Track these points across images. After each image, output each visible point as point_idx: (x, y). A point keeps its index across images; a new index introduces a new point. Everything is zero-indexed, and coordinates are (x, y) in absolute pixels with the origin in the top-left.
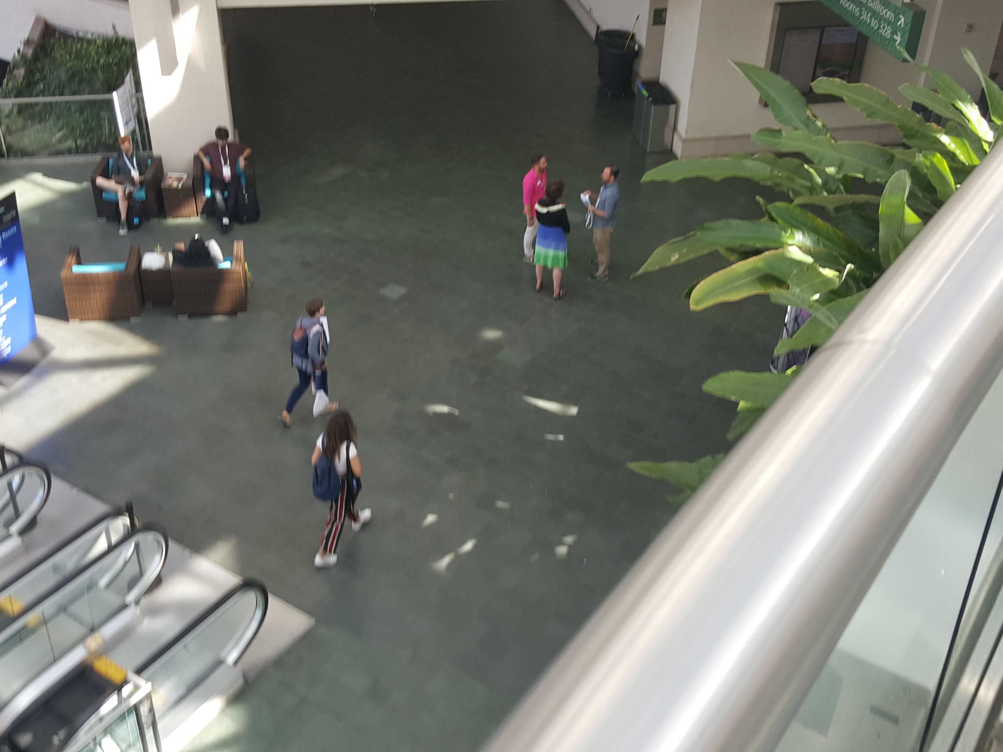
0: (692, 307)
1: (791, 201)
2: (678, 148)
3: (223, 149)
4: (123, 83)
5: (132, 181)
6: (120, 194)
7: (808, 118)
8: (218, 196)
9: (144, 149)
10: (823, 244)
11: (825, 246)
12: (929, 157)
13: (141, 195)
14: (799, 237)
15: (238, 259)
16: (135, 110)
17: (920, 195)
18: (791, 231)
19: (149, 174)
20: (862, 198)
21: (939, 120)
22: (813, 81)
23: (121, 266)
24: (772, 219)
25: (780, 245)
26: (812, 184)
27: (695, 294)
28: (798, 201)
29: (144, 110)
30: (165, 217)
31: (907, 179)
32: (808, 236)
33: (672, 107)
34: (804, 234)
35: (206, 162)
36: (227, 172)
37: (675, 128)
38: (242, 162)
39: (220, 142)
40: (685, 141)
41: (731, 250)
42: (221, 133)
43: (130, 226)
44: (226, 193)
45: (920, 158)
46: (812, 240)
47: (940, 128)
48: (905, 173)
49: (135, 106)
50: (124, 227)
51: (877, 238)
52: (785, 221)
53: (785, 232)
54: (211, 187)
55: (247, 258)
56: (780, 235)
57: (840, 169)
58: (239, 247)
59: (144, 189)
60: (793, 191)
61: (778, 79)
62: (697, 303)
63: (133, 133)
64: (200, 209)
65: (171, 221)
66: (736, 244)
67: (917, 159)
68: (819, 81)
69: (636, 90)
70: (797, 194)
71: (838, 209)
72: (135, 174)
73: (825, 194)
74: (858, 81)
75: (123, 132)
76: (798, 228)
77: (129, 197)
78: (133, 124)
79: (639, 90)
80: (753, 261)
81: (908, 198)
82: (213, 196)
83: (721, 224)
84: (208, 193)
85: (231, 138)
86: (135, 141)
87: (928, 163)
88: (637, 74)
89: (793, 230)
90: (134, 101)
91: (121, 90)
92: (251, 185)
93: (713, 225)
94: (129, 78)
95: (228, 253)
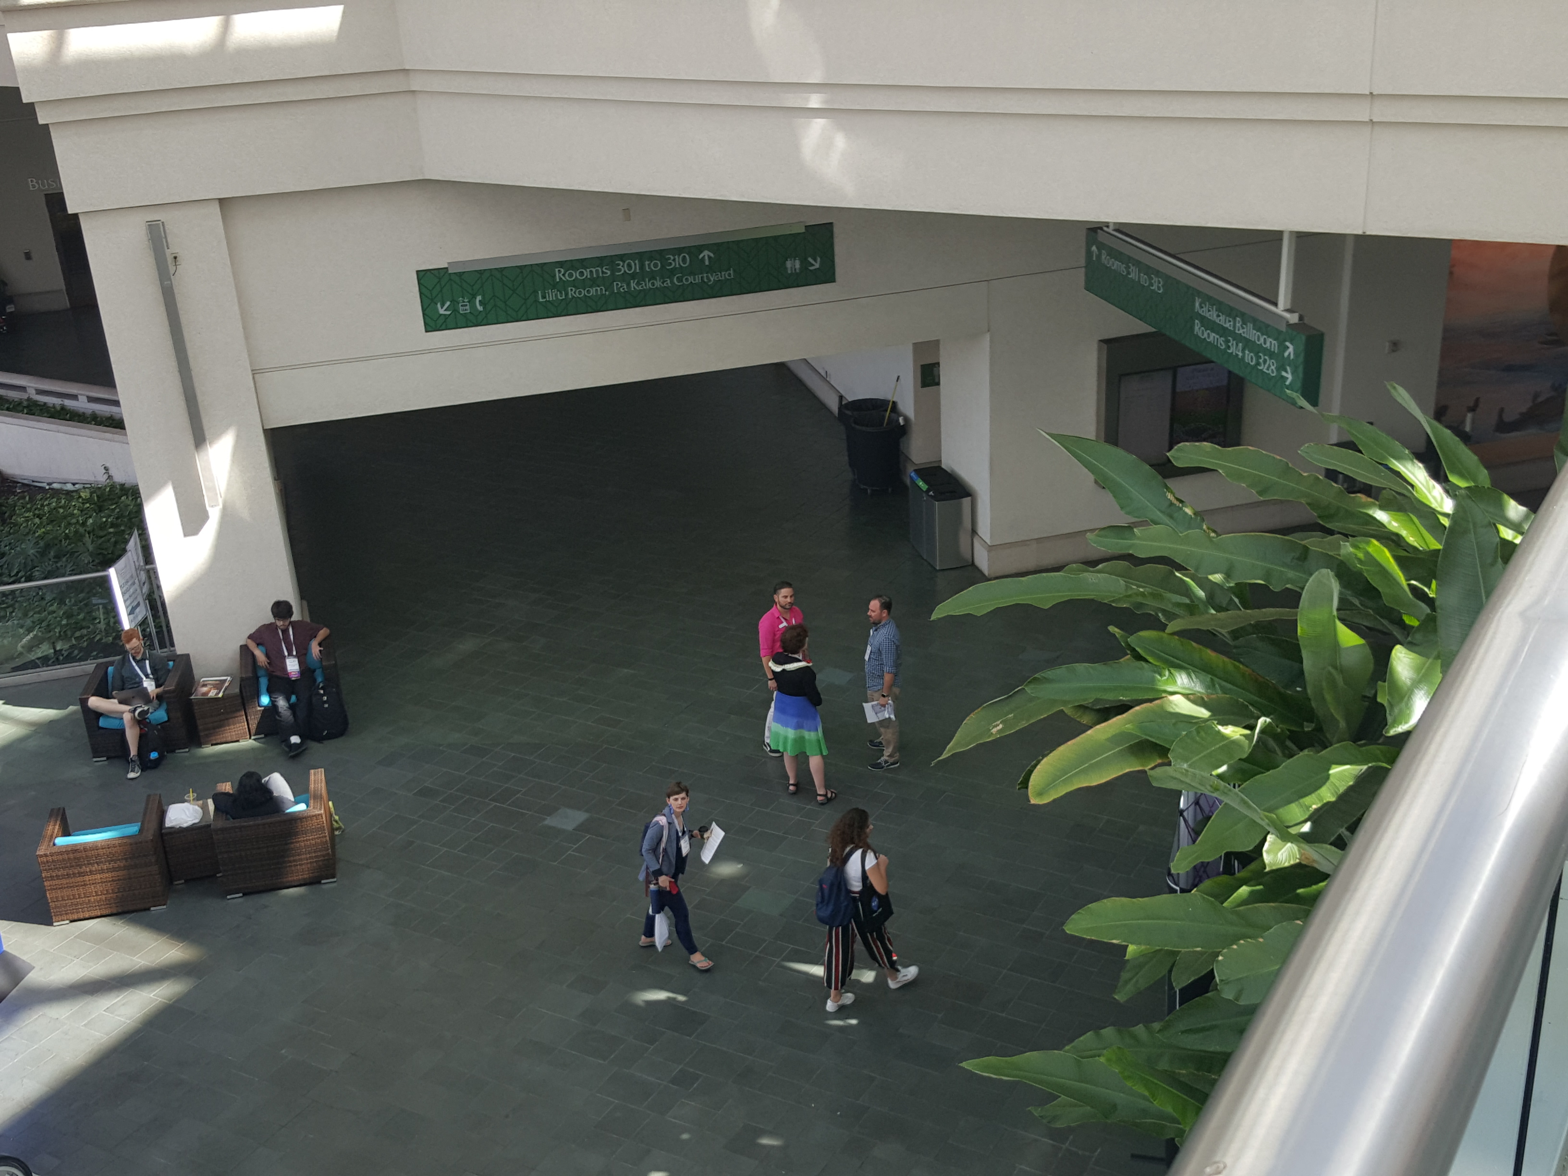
0: (1033, 801)
1: (1162, 627)
2: (982, 560)
3: (285, 632)
4: (124, 551)
5: (144, 695)
6: (127, 717)
7: (1171, 504)
8: (282, 703)
9: (162, 645)
10: (1221, 687)
11: (1224, 691)
12: (1362, 545)
13: (160, 715)
14: (1182, 680)
15: (317, 797)
16: (145, 589)
17: (1356, 602)
18: (1170, 672)
19: (171, 685)
20: (1269, 613)
21: (1367, 490)
22: (1170, 449)
23: (132, 829)
24: (1139, 657)
25: (1157, 695)
26: (1192, 601)
27: (1035, 779)
28: (1173, 627)
29: (159, 587)
30: (200, 745)
31: (1333, 581)
32: (1197, 677)
33: (966, 501)
34: (1189, 675)
35: (259, 654)
36: (292, 665)
37: (974, 532)
38: (315, 649)
39: (280, 623)
40: (991, 548)
41: (1083, 708)
42: (281, 609)
43: (146, 765)
44: (293, 698)
45: (1347, 549)
46: (1202, 682)
47: (1370, 500)
48: (1329, 574)
49: (144, 583)
50: (134, 768)
51: (1302, 672)
52: (1159, 658)
53: (1161, 675)
54: (270, 692)
55: (331, 795)
56: (1153, 681)
57: (1228, 576)
58: (317, 778)
59: (164, 706)
60: (1164, 612)
61: (1119, 453)
62: (1040, 794)
63: (143, 623)
64: (254, 727)
65: (209, 750)
66: (1089, 699)
67: (1343, 552)
68: (1179, 450)
69: (908, 482)
70: (1171, 616)
71: (1236, 634)
72: (149, 685)
73: (1213, 612)
74: (1239, 445)
75: (126, 624)
76: (1180, 667)
77: (141, 721)
78: (143, 612)
79: (913, 481)
80: (1117, 723)
81: (1338, 610)
82: (273, 702)
83: (1060, 671)
84: (265, 700)
85: (296, 617)
86: (147, 636)
87: (1361, 555)
88: (908, 459)
89: (1172, 670)
90: (143, 576)
91: (121, 563)
92: (332, 681)
93: (1049, 674)
94: (133, 544)
95: (300, 790)
